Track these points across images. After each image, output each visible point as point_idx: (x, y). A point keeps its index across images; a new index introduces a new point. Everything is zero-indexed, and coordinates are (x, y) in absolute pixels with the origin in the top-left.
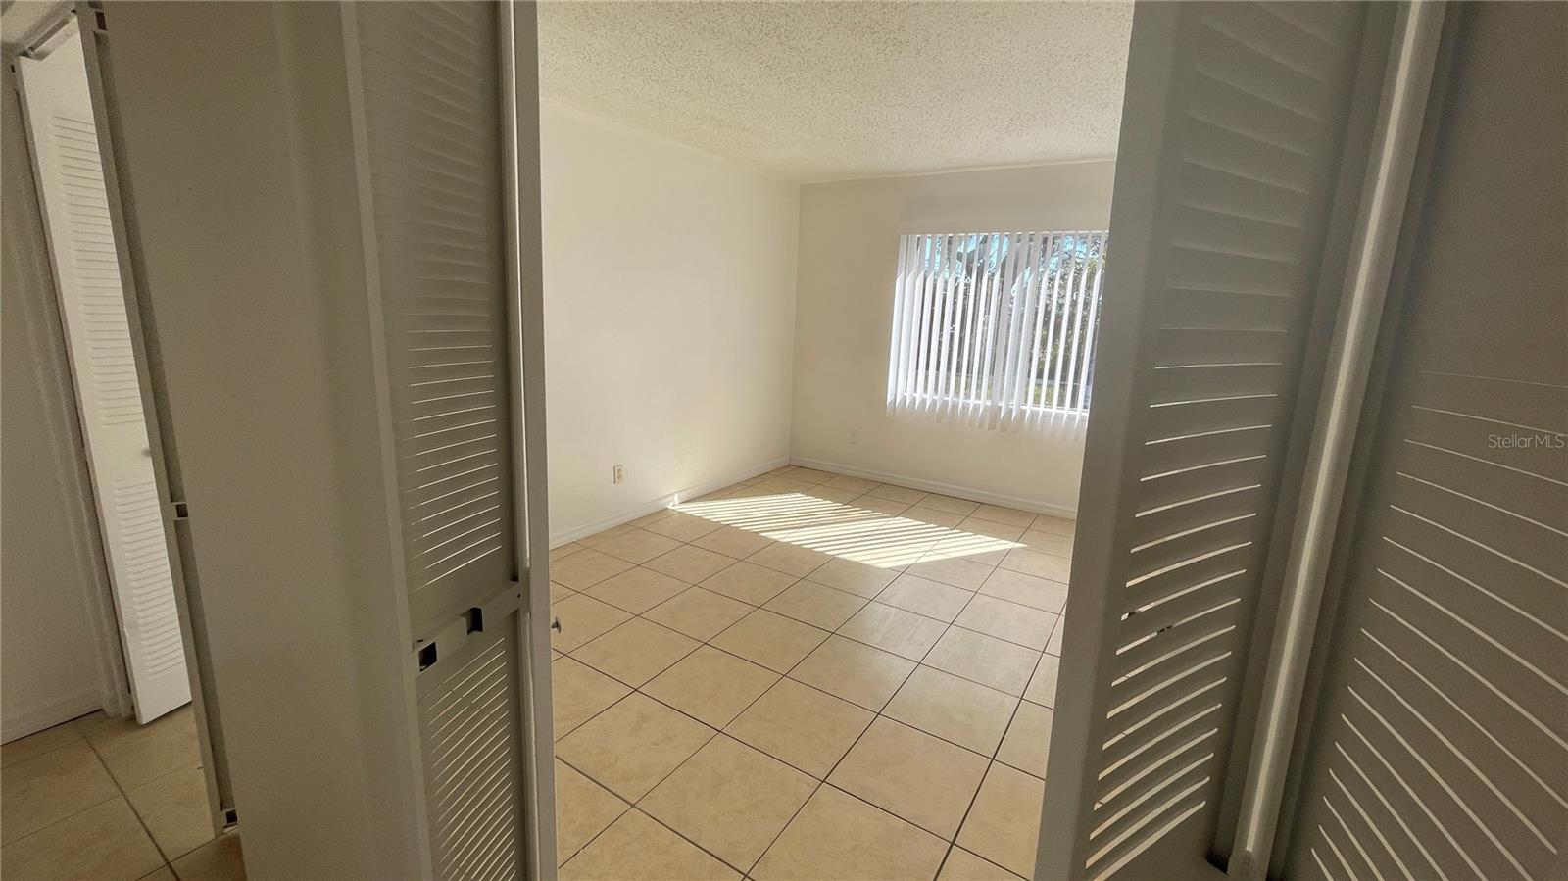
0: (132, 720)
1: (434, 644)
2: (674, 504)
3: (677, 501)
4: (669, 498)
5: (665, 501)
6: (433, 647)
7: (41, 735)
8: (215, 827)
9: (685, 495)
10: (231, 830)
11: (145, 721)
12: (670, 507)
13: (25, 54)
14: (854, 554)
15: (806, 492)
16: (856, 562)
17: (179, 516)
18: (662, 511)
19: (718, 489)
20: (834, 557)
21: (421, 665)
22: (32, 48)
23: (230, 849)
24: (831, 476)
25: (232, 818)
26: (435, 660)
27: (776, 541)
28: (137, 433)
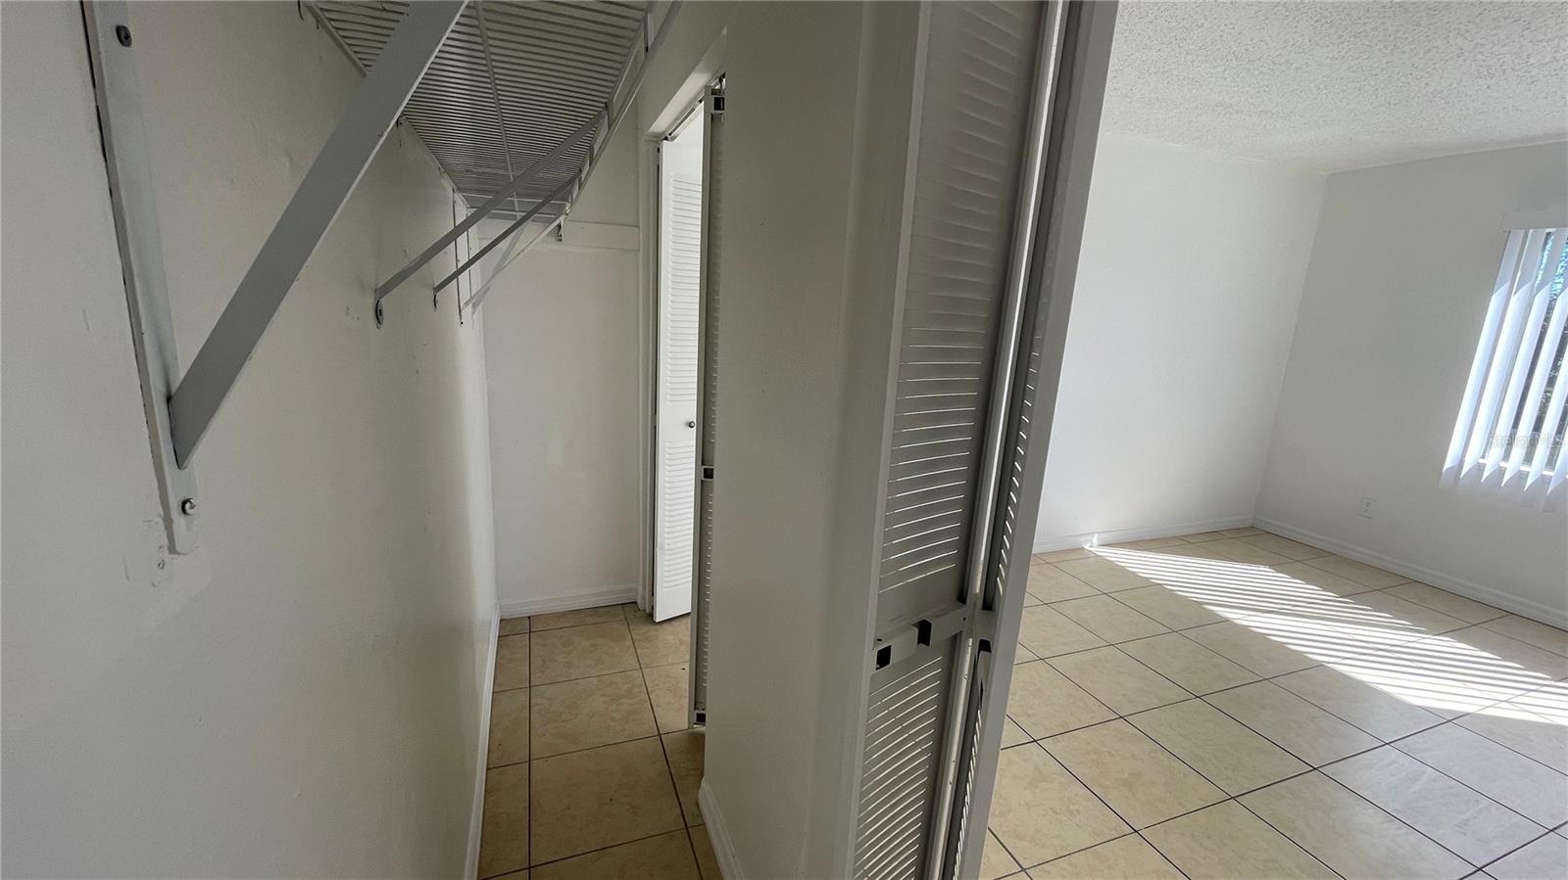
0: (651, 615)
1: (890, 647)
2: (1092, 545)
3: (1095, 541)
4: (1088, 538)
5: (1082, 539)
6: (888, 649)
7: (606, 609)
8: (689, 722)
9: (1106, 538)
10: (699, 728)
11: (658, 619)
12: (1086, 547)
13: (666, 139)
14: (1362, 670)
15: (1277, 566)
16: (1360, 683)
17: (705, 477)
18: (1075, 550)
19: (1148, 538)
20: (1320, 665)
21: (878, 663)
22: (670, 134)
23: (696, 742)
24: (1320, 553)
25: (701, 719)
26: (888, 663)
27: (1227, 620)
28: (690, 410)
